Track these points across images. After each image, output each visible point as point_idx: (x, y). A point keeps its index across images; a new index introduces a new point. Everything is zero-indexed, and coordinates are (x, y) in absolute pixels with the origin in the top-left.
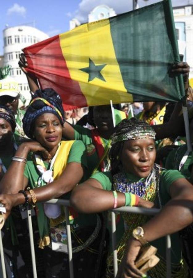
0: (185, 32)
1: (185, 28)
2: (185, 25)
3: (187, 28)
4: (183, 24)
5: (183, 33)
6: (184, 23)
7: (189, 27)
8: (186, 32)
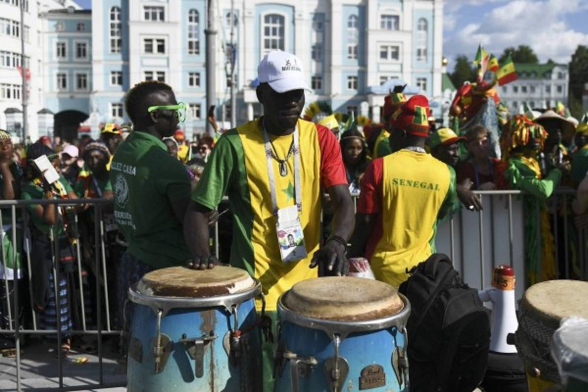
0: (294, 22)
1: (294, 16)
2: (294, 11)
3: (297, 17)
4: (291, 10)
5: (291, 24)
6: (293, 7)
7: (300, 15)
8: (297, 22)
